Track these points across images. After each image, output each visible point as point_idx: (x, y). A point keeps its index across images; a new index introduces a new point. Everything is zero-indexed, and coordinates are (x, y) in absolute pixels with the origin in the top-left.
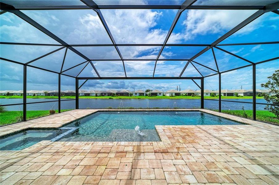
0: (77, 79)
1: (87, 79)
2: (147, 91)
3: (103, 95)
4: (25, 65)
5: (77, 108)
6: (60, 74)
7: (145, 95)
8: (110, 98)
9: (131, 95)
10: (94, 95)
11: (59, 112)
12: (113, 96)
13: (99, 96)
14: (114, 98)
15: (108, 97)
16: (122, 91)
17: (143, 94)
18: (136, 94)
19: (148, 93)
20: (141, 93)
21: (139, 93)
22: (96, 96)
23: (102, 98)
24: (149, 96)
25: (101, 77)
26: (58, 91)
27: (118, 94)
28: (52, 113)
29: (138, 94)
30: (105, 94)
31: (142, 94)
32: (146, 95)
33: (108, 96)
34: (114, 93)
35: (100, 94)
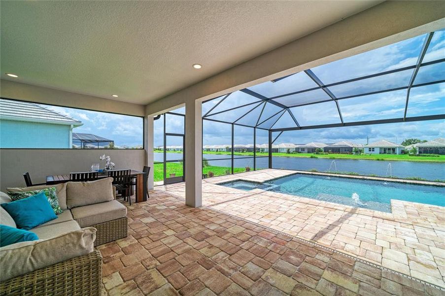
0: (271, 131)
1: (282, 130)
2: (409, 142)
3: (300, 151)
4: (233, 124)
5: (270, 167)
6: (255, 128)
7: (397, 151)
8: (312, 157)
9: (359, 151)
10: (285, 151)
11: (255, 170)
12: (317, 154)
13: (292, 153)
14: (319, 156)
15: (309, 156)
16: (336, 144)
17: (394, 149)
18: (372, 149)
19: (409, 148)
20: (385, 149)
21: (381, 148)
22: (288, 152)
23: (299, 156)
24: (410, 155)
25: (301, 126)
26: (253, 145)
27: (327, 150)
28: (248, 170)
29: (377, 151)
30: (303, 149)
31: (389, 149)
32: (404, 152)
33: (309, 152)
34: (320, 148)
35: (294, 150)
